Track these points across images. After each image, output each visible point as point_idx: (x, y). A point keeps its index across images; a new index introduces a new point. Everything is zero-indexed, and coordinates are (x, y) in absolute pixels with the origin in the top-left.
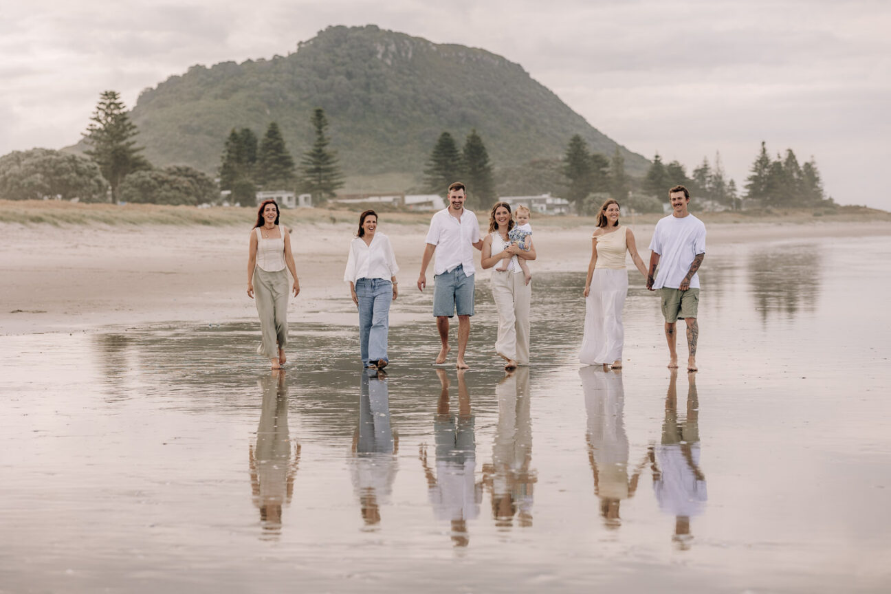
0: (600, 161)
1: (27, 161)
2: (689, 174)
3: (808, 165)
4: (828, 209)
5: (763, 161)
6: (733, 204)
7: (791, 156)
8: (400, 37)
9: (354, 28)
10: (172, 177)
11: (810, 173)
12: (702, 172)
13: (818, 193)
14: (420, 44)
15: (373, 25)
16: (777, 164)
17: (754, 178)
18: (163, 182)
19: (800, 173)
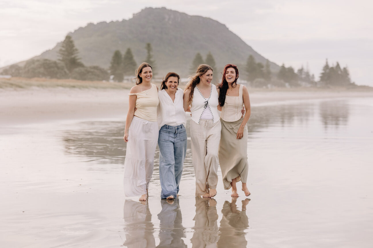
0: (260, 66)
1: (37, 63)
2: (296, 71)
3: (345, 69)
4: (353, 86)
5: (326, 67)
6: (314, 84)
7: (338, 65)
8: (175, 12)
9: (156, 9)
10: (92, 70)
11: (345, 72)
12: (301, 71)
13: (349, 80)
14: (184, 15)
15: (164, 8)
16: (332, 68)
17: (323, 74)
18: (88, 72)
19: (341, 71)
